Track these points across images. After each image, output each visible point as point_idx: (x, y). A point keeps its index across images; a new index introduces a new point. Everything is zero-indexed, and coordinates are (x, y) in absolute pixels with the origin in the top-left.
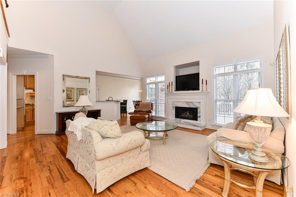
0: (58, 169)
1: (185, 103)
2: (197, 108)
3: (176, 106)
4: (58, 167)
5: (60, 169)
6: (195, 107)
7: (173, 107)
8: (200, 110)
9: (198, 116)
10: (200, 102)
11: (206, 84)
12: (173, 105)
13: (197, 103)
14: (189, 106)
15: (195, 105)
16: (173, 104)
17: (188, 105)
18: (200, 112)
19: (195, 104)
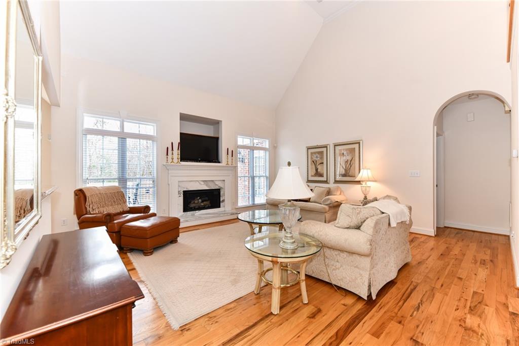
0: (405, 301)
1: (202, 183)
2: (220, 189)
3: (185, 190)
4: (401, 303)
5: (403, 298)
6: (217, 187)
7: (179, 192)
8: (224, 192)
9: (221, 200)
10: (224, 180)
11: (232, 156)
12: (180, 188)
13: (220, 182)
14: (209, 187)
15: (217, 185)
16: (179, 186)
17: (207, 185)
18: (224, 194)
19: (217, 183)
